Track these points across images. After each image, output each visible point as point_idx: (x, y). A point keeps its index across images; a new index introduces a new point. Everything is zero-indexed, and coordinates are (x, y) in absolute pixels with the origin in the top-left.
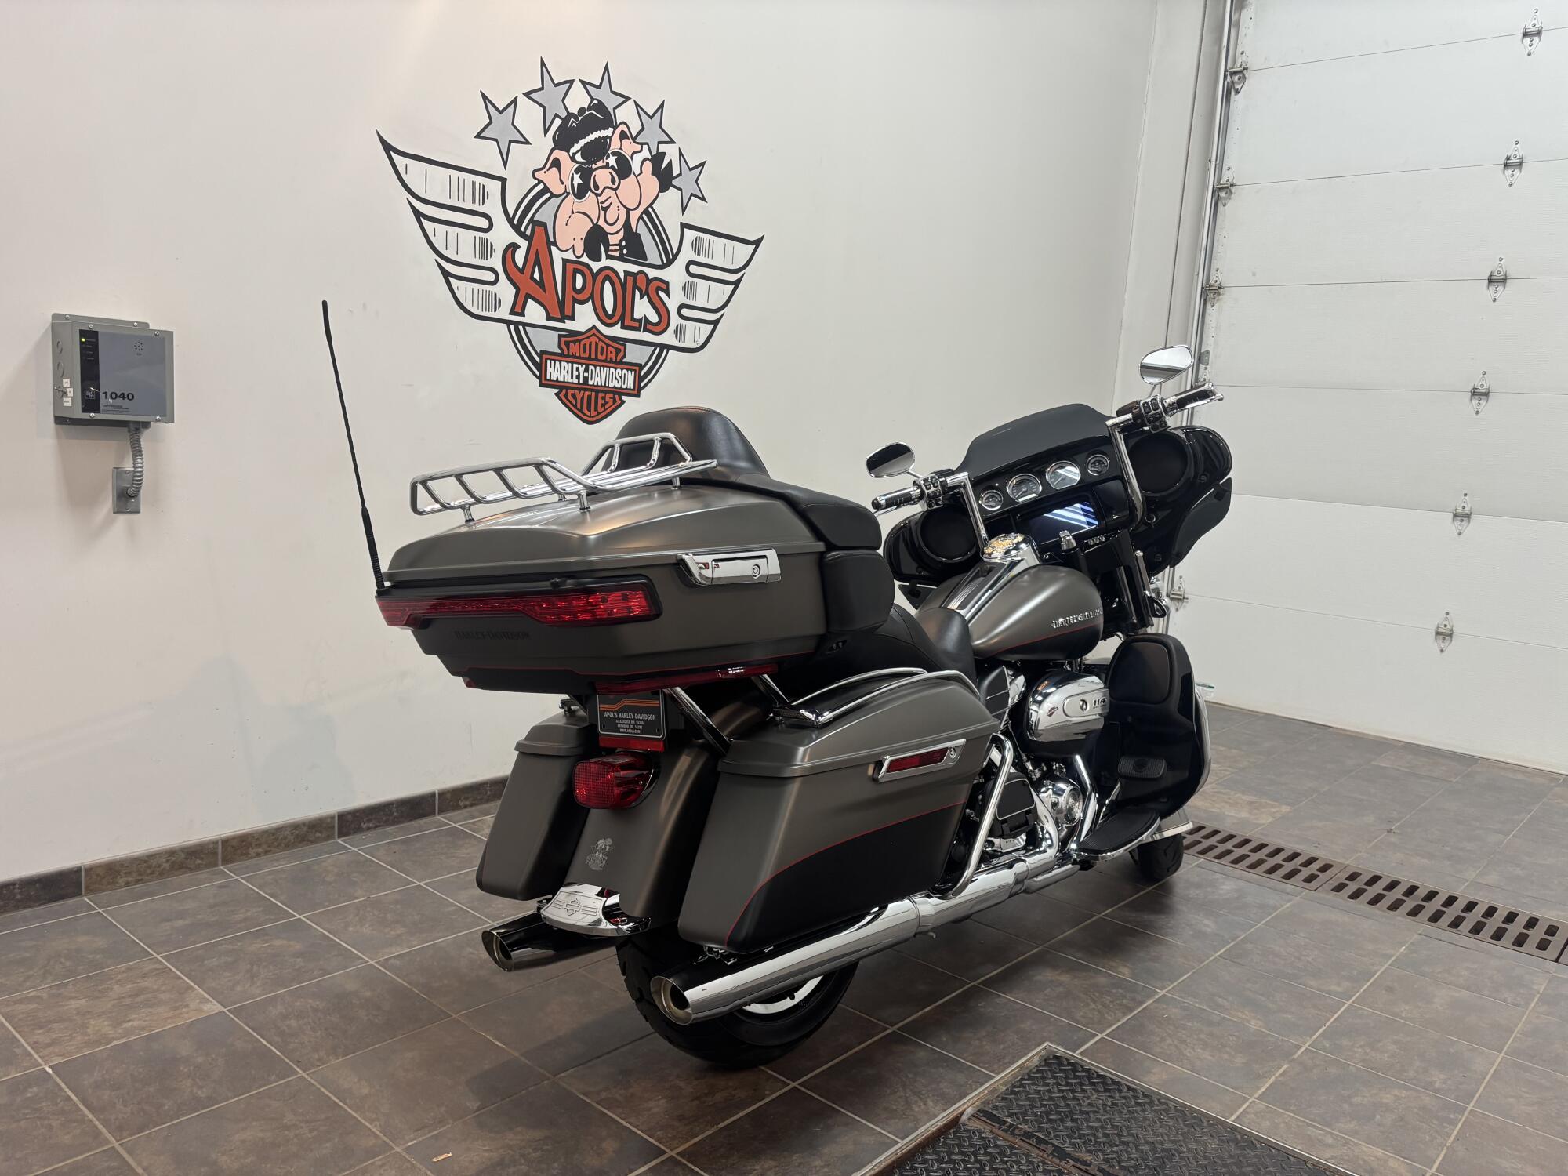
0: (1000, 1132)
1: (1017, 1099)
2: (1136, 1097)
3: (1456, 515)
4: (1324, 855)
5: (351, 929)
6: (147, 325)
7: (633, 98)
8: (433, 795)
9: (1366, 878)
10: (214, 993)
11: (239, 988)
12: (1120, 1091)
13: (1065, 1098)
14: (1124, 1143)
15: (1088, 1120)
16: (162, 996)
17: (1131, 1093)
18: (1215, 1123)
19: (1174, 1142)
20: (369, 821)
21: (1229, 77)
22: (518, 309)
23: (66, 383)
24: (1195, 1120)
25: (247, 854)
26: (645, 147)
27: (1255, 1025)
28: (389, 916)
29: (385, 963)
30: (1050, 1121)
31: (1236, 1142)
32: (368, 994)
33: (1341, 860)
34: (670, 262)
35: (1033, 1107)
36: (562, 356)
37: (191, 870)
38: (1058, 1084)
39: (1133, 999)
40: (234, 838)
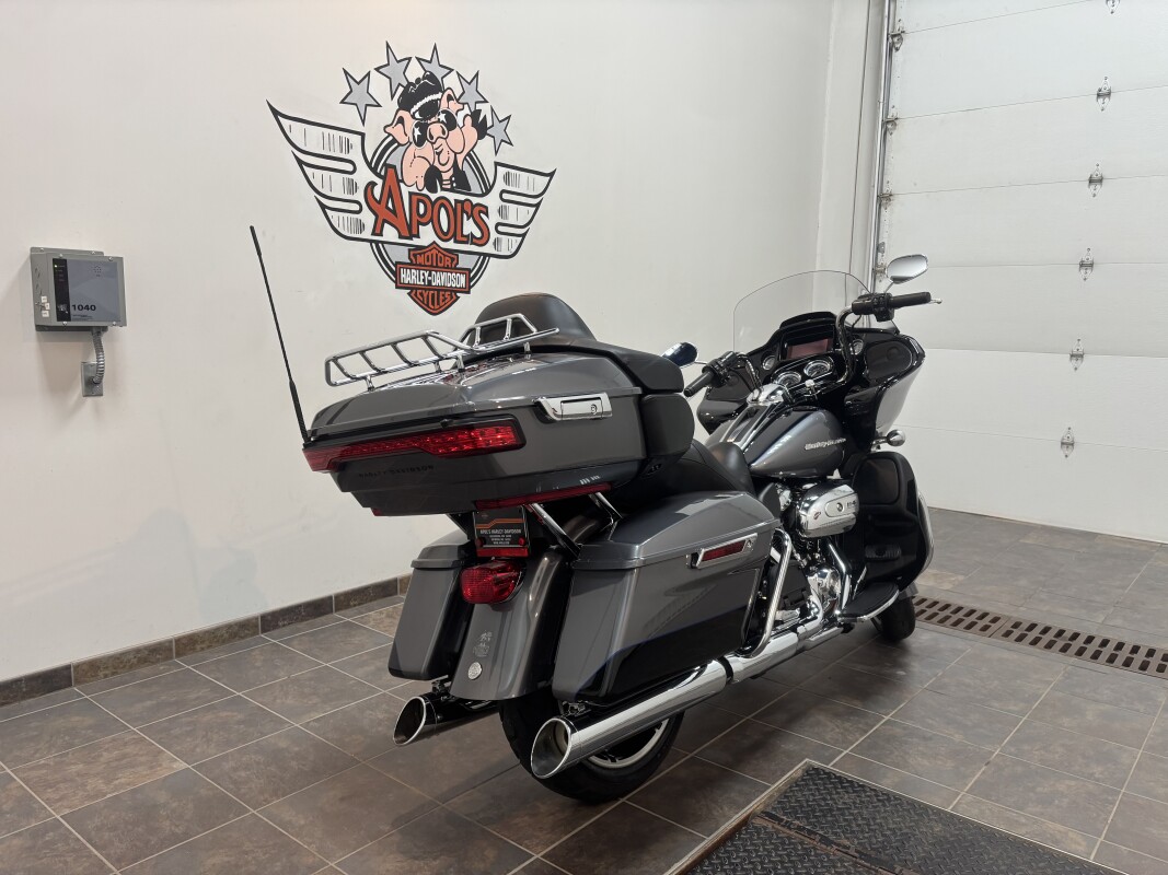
0: (780, 828)
1: (789, 802)
2: (877, 796)
3: (1072, 356)
4: (993, 610)
5: (278, 701)
6: (102, 253)
7: (456, 69)
8: (330, 598)
9: (1025, 625)
10: (181, 755)
11: (198, 750)
12: (865, 792)
13: (825, 799)
14: (872, 830)
15: (843, 814)
16: (143, 759)
17: (873, 793)
18: (938, 812)
19: (909, 827)
20: (284, 620)
21: (890, 40)
22: (378, 231)
23: (44, 299)
24: (921, 810)
25: (194, 649)
26: (466, 106)
27: (958, 738)
28: (306, 690)
29: (307, 725)
30: (816, 817)
31: (955, 825)
32: (296, 749)
33: (1007, 614)
34: (488, 190)
35: (802, 807)
36: (412, 265)
37: (153, 663)
38: (818, 789)
39: (867, 724)
40: (184, 637)
